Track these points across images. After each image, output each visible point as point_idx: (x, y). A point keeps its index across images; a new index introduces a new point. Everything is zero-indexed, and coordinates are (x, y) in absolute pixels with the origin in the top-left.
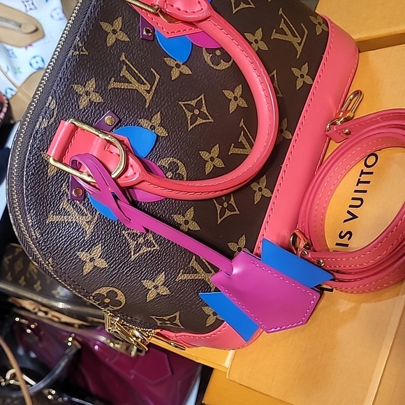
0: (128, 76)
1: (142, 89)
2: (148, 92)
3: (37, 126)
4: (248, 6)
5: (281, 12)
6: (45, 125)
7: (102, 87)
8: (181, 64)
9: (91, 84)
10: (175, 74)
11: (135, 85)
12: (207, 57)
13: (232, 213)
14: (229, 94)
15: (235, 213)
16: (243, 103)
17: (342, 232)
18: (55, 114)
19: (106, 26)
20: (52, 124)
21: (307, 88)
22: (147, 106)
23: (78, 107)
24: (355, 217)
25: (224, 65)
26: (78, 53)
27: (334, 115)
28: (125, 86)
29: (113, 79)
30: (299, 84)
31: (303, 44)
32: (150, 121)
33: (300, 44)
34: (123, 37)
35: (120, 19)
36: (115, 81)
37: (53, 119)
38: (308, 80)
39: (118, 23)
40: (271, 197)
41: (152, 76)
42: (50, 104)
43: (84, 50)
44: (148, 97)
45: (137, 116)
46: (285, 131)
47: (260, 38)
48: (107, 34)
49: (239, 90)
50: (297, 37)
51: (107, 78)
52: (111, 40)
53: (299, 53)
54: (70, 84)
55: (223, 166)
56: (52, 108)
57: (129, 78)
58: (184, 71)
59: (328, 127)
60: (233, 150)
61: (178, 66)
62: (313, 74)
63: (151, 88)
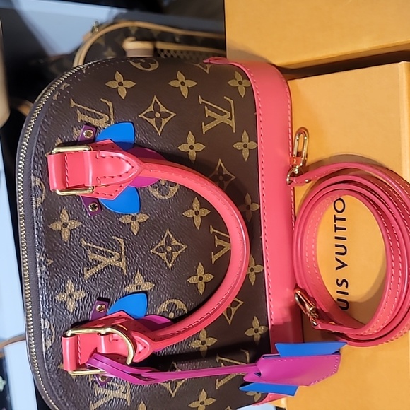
0: (96, 257)
1: (113, 261)
2: (120, 260)
3: (44, 350)
4: (169, 118)
5: (201, 100)
6: (49, 344)
7: (79, 283)
8: (136, 214)
9: (70, 286)
10: (135, 228)
11: (107, 261)
12: (155, 193)
13: (237, 307)
14: (189, 214)
15: (239, 305)
16: (205, 212)
17: (338, 280)
18: (53, 330)
19: (56, 226)
20: (55, 340)
21: (254, 153)
22: (125, 274)
23: (69, 312)
24: (344, 265)
25: (173, 191)
26: (44, 267)
27: (289, 160)
28: (97, 269)
29: (85, 269)
30: (246, 155)
31: (233, 116)
32: (134, 283)
33: (230, 119)
34: (75, 224)
35: (64, 211)
36: (88, 270)
37: (54, 337)
38: (252, 145)
39: (64, 216)
40: (264, 270)
41: (116, 243)
42: (44, 326)
43: (48, 261)
44: (122, 265)
45: (122, 286)
46: (251, 206)
47: (194, 142)
48: (60, 231)
49: (196, 204)
50: (225, 113)
51: (80, 272)
52: (66, 234)
53: (234, 127)
54: (52, 299)
55: (213, 277)
56: (48, 327)
57: (98, 259)
58: (141, 220)
59: (288, 180)
60: (215, 258)
61: (134, 218)
62: (254, 137)
63: (121, 254)
